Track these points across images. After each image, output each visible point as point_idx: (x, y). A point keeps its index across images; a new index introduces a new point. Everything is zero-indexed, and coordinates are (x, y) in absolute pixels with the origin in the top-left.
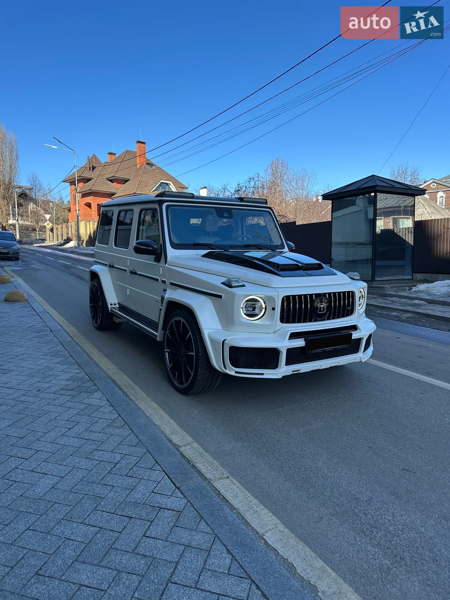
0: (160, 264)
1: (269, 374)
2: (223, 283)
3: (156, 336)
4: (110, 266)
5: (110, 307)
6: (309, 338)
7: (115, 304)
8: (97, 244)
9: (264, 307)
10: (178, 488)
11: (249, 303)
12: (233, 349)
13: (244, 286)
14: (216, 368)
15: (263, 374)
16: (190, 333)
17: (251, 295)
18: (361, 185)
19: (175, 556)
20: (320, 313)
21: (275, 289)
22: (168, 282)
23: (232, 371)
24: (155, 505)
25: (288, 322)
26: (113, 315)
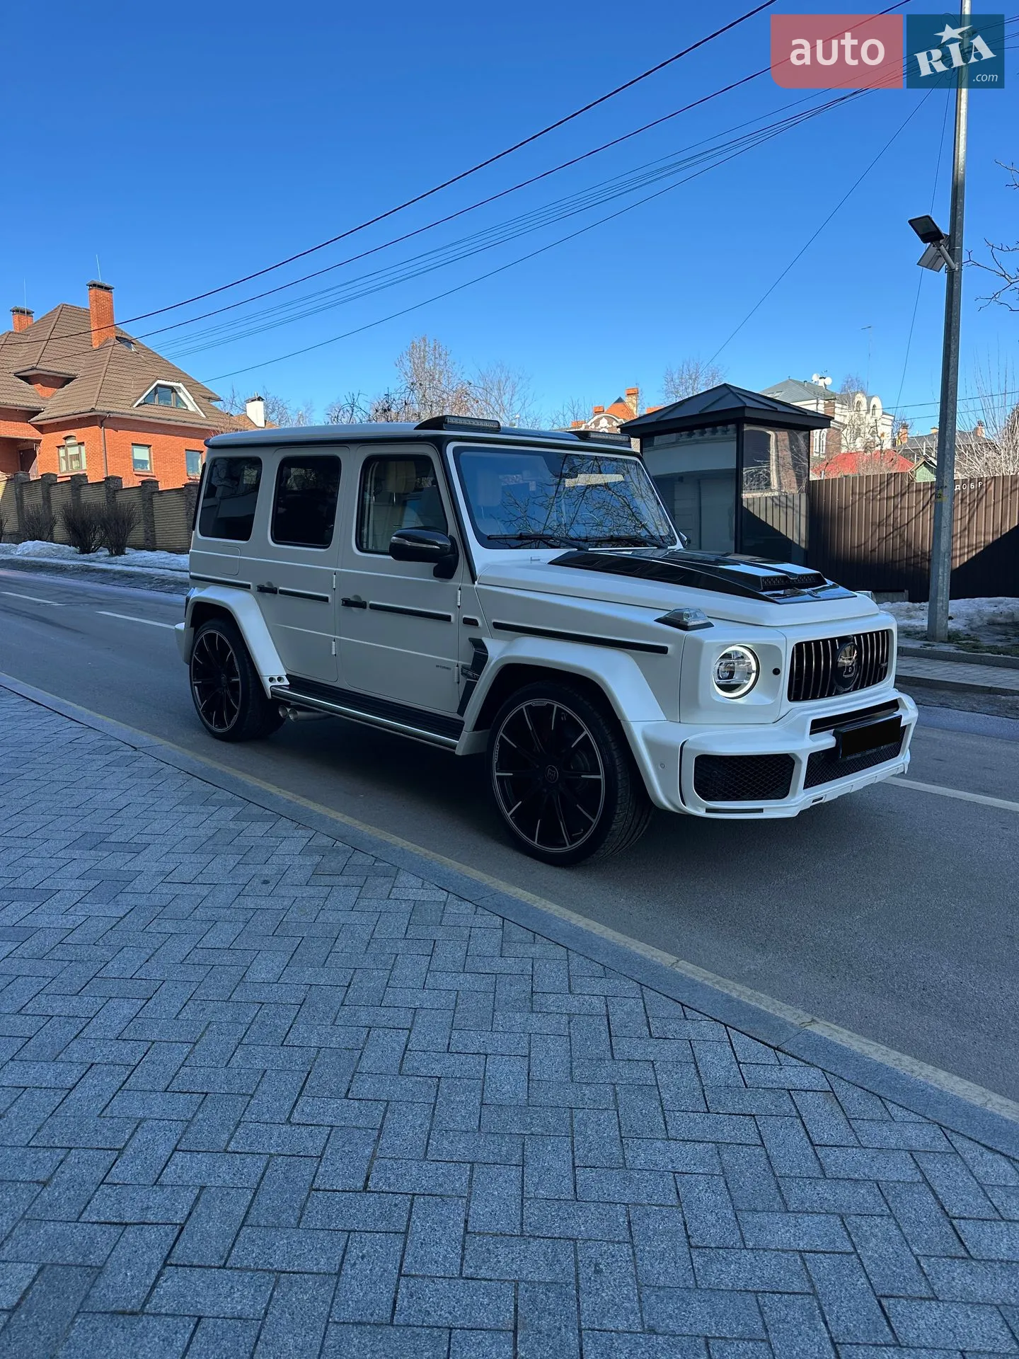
0: (452, 583)
1: (774, 809)
2: (658, 620)
3: (454, 747)
4: (262, 589)
5: (268, 685)
6: (843, 730)
7: (280, 679)
8: (199, 536)
9: (754, 668)
10: (777, 1049)
11: (724, 661)
12: (705, 762)
13: (709, 625)
14: (661, 804)
15: (761, 810)
16: (586, 732)
17: (731, 646)
19: (909, 1172)
20: (846, 676)
21: (776, 628)
22: (483, 622)
23: (698, 808)
24: (770, 1085)
26: (279, 701)
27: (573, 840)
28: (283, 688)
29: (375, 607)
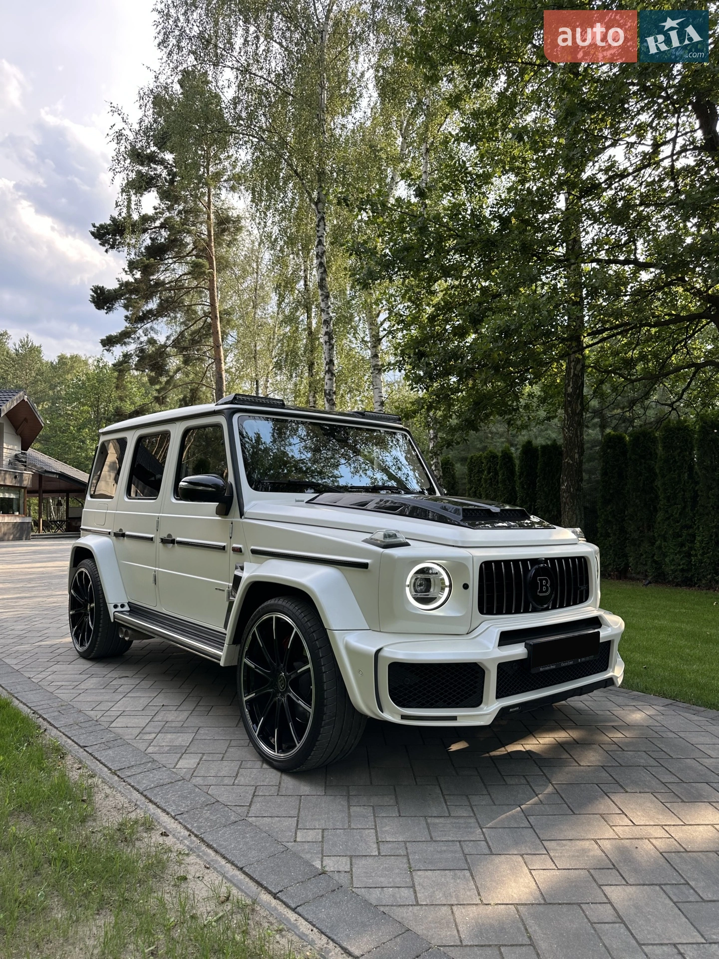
28: (123, 614)
29: (180, 543)
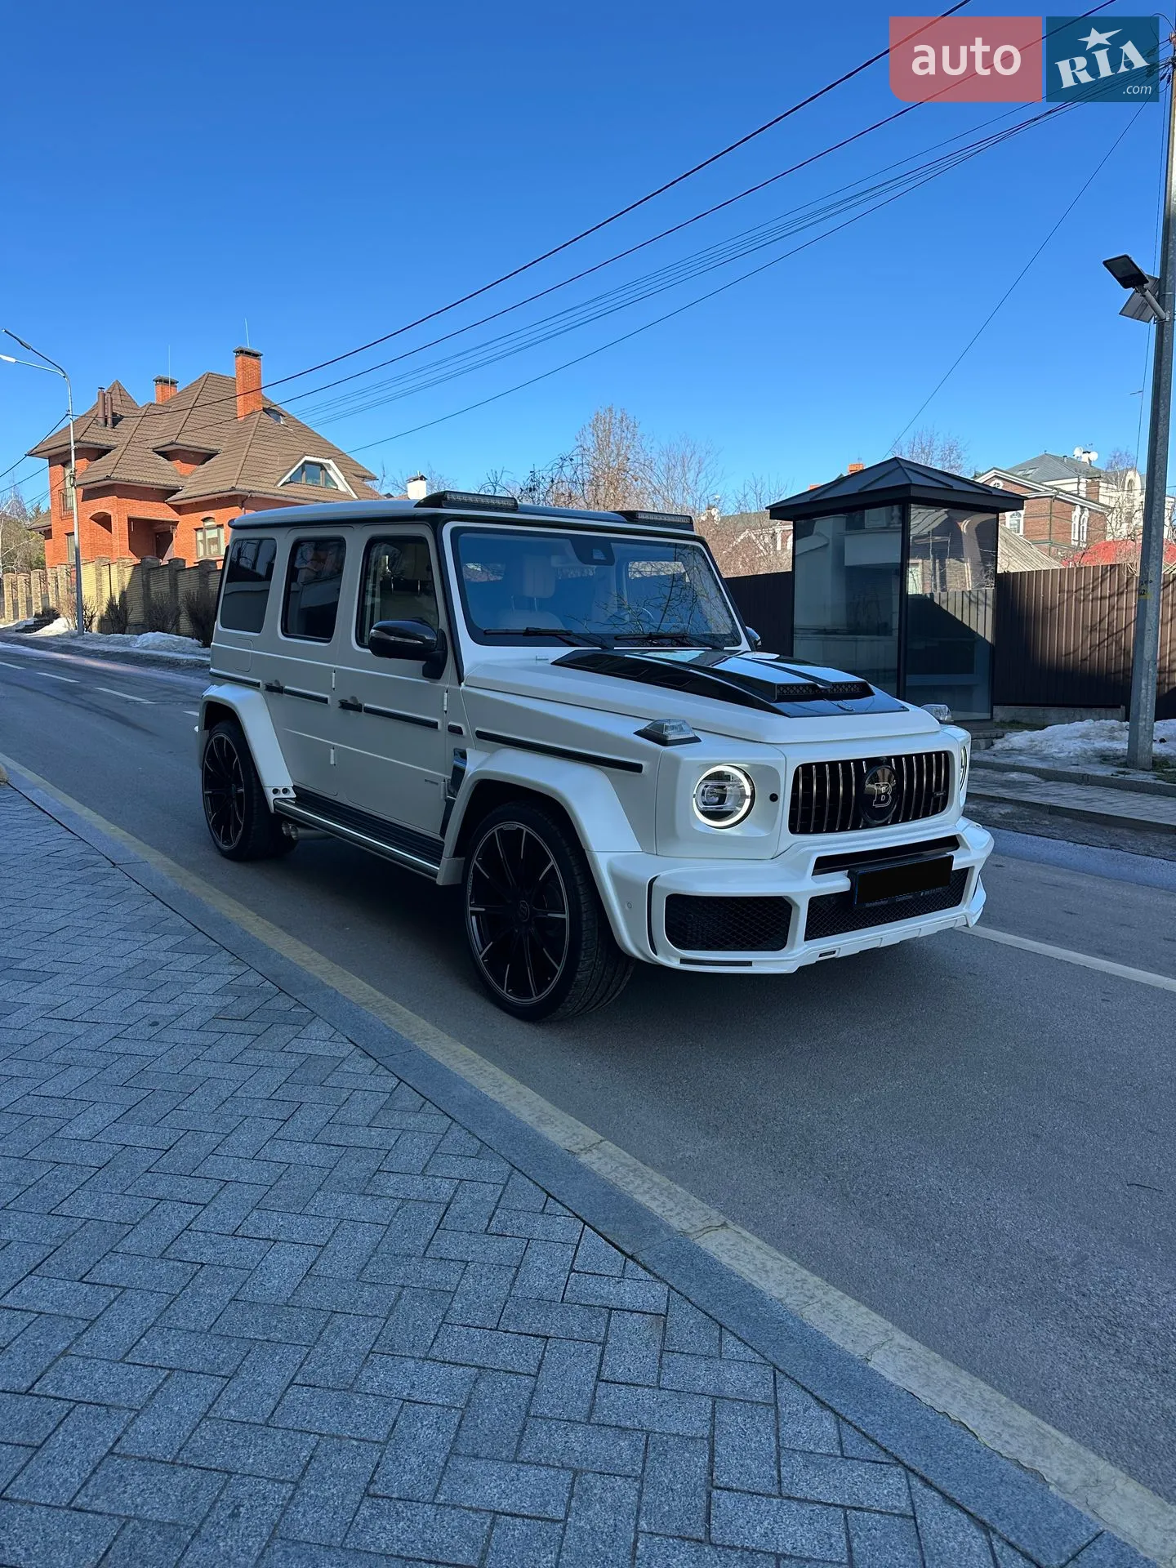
0: (440, 684)
1: (765, 963)
2: (638, 733)
3: (435, 874)
4: (270, 688)
5: (271, 797)
6: (861, 871)
7: (285, 791)
8: (220, 628)
9: (748, 793)
10: (632, 1257)
11: (710, 783)
12: (678, 903)
13: (696, 740)
14: (629, 951)
15: (749, 964)
16: (553, 862)
17: (719, 764)
18: (869, 485)
19: (698, 1424)
20: (877, 806)
21: (777, 747)
22: (467, 729)
23: (671, 958)
24: (592, 1301)
25: (805, 830)
26: (281, 817)
27: (540, 989)
28: (287, 802)
29: (369, 711)
